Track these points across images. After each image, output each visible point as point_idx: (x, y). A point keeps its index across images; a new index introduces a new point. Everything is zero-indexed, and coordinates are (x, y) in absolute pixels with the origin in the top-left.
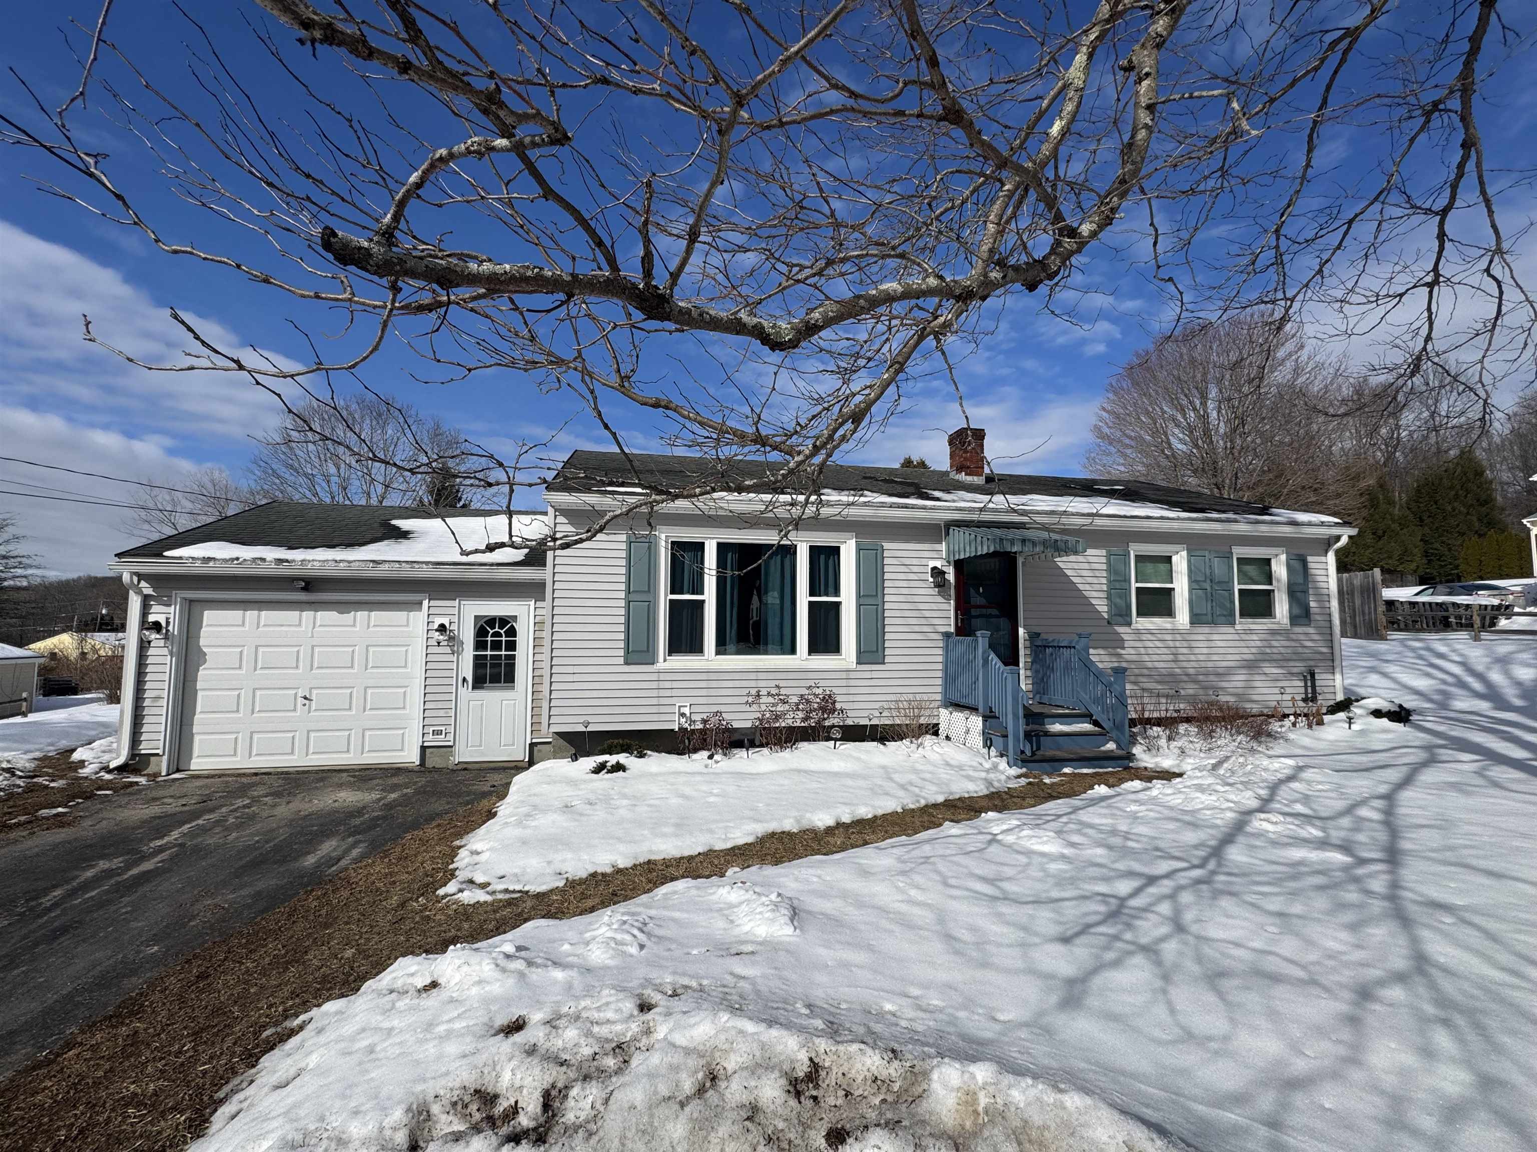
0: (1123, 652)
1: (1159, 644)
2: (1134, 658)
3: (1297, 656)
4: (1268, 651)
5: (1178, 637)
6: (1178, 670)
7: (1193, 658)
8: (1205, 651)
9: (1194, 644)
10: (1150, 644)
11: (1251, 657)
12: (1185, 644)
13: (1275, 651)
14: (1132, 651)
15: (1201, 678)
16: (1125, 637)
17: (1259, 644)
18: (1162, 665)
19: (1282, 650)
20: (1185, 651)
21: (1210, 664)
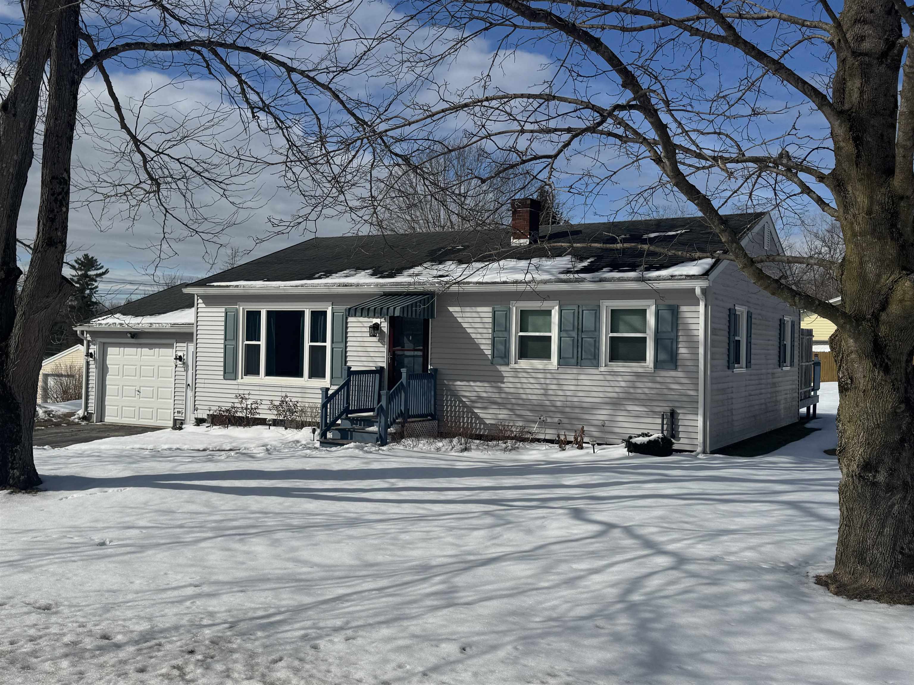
0: (503, 385)
1: (532, 381)
2: (512, 390)
3: (661, 397)
4: (632, 390)
5: (549, 376)
6: (547, 403)
7: (561, 393)
8: (572, 388)
9: (562, 382)
10: (524, 380)
11: (615, 395)
12: (555, 382)
13: (639, 391)
14: (510, 385)
15: (568, 410)
16: (505, 374)
17: (623, 384)
18: (534, 397)
19: (647, 391)
20: (553, 387)
21: (576, 399)
